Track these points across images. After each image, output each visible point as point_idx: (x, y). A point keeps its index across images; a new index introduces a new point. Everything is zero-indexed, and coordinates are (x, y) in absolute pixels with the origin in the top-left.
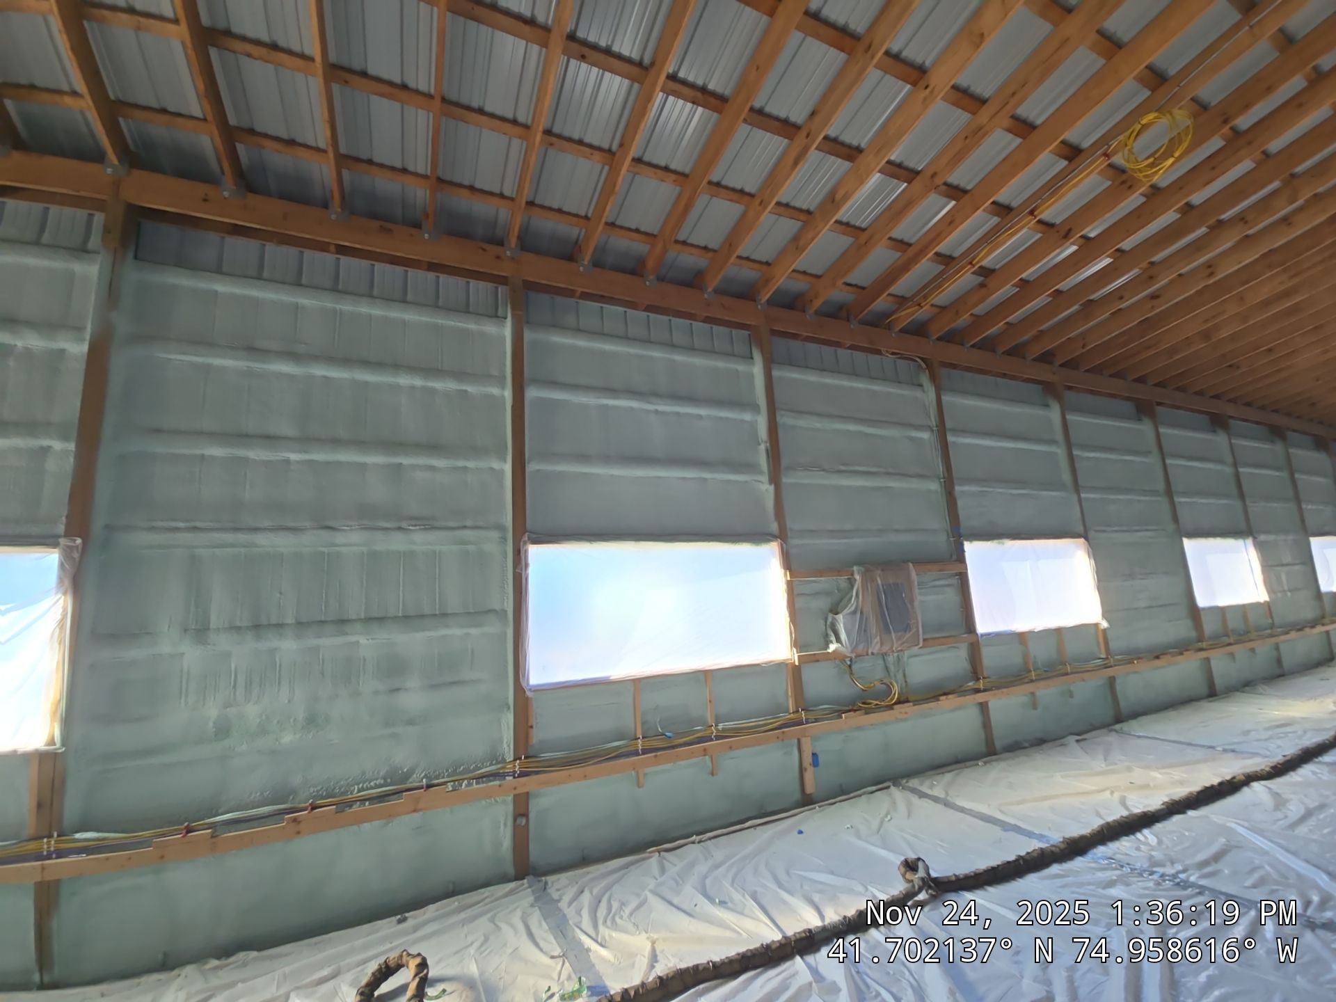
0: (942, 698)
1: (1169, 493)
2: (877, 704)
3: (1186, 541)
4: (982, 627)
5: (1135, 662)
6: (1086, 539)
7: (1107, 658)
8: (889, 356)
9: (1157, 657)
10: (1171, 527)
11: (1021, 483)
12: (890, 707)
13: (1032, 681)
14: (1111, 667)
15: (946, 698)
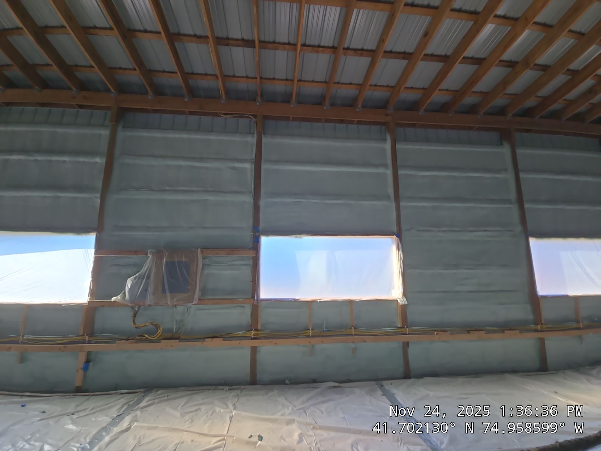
0: (207, 340)
1: (520, 201)
2: (147, 338)
3: (532, 241)
4: (264, 294)
5: (435, 333)
6: (399, 235)
7: (403, 327)
8: (224, 116)
9: (469, 332)
10: (519, 229)
11: (338, 196)
12: (158, 341)
13: (308, 336)
14: (406, 334)
15: (212, 340)
